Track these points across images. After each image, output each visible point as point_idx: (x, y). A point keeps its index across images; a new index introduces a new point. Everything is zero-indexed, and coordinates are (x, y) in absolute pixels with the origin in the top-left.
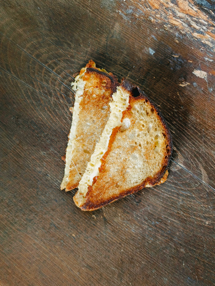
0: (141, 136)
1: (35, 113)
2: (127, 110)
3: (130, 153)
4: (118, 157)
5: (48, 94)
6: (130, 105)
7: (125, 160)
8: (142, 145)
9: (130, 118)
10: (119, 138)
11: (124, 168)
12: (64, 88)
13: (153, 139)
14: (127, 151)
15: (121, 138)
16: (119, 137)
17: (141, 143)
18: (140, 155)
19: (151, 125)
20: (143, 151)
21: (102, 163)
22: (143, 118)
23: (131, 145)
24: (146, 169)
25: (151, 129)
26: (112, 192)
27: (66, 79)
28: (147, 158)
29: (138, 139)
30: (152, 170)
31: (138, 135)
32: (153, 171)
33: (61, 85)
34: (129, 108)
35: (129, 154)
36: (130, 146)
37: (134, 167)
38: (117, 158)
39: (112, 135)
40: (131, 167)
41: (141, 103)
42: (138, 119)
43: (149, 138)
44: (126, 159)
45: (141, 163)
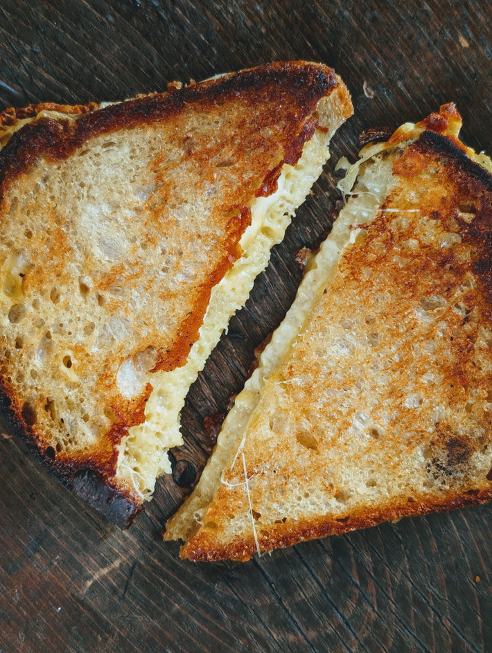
0: (81, 325)
1: (480, 542)
2: (126, 428)
3: (127, 267)
4: (174, 259)
5: (410, 600)
6: (115, 443)
7: (149, 241)
8: (78, 290)
9: (119, 396)
10: (164, 328)
11: (156, 212)
12: (345, 606)
13: (31, 309)
14: (137, 276)
15: (157, 327)
16: (165, 334)
17: (81, 299)
18: (87, 255)
19: (37, 363)
20: (73, 265)
21: (236, 243)
22: (66, 391)
23: (120, 298)
24: (65, 195)
25: (36, 347)
26: (209, 124)
27: (326, 634)
28: (61, 237)
29: (92, 314)
30: (43, 186)
31: (89, 329)
32: (39, 181)
33: (351, 618)
34: (117, 432)
35: (130, 264)
36: (123, 294)
37: (116, 207)
38: (181, 254)
39: (191, 345)
40: (129, 213)
41: (73, 447)
42: (87, 392)
43: (50, 313)
44: (144, 246)
45: (83, 221)
